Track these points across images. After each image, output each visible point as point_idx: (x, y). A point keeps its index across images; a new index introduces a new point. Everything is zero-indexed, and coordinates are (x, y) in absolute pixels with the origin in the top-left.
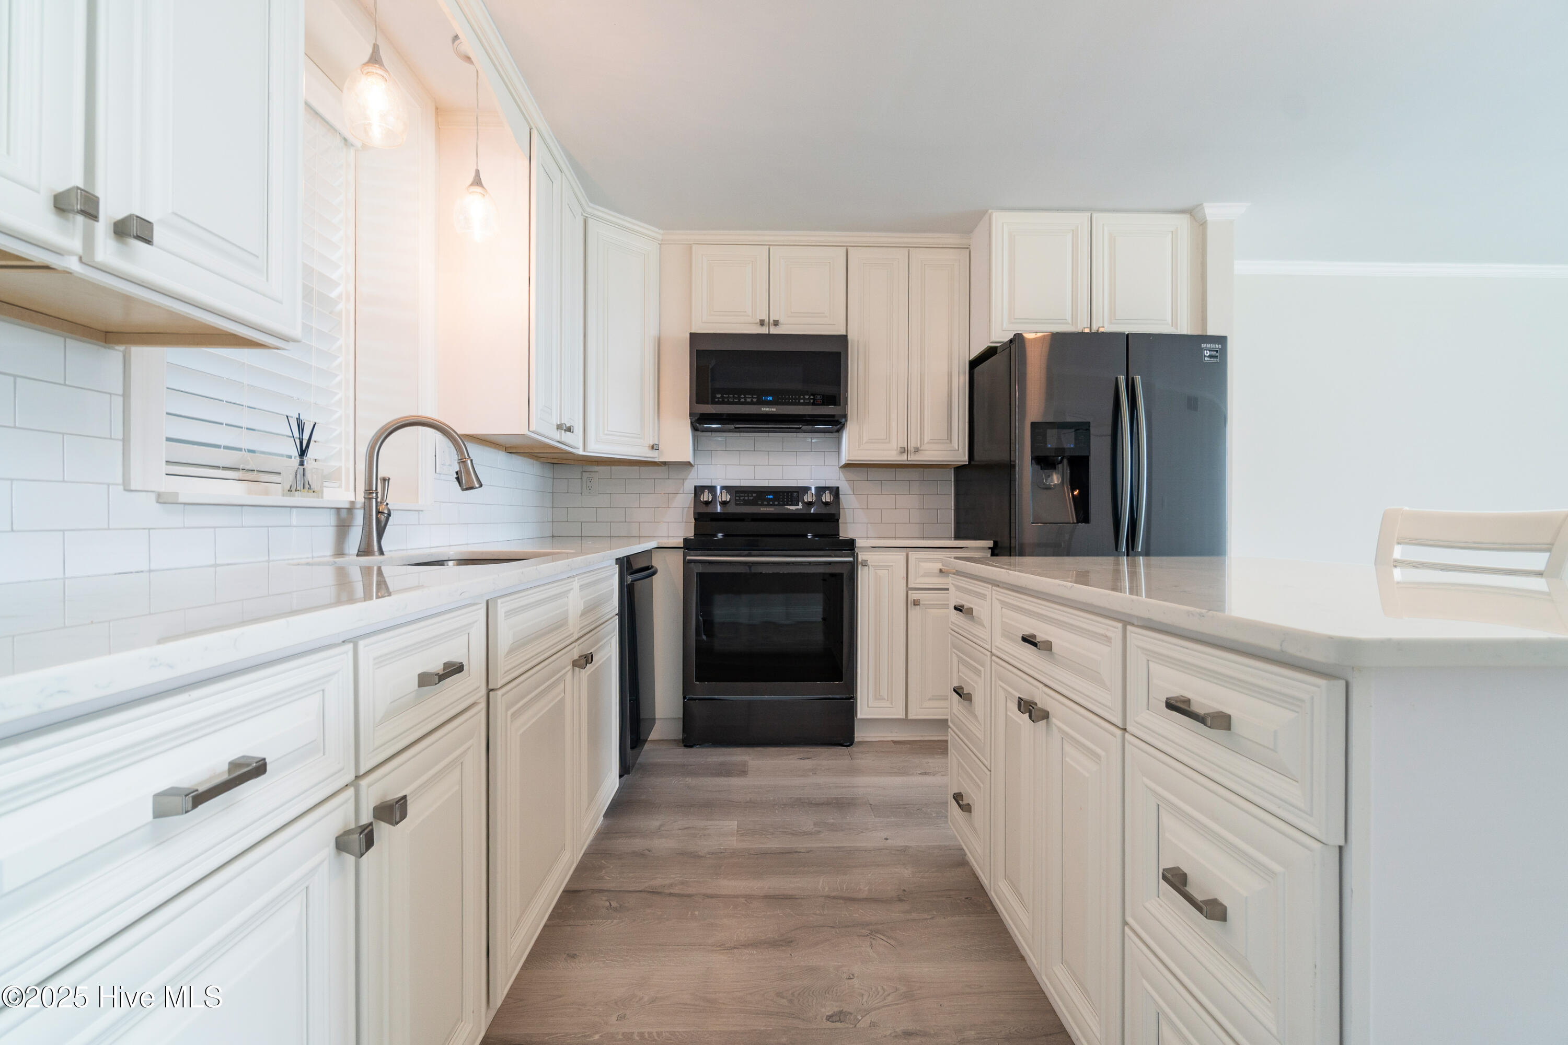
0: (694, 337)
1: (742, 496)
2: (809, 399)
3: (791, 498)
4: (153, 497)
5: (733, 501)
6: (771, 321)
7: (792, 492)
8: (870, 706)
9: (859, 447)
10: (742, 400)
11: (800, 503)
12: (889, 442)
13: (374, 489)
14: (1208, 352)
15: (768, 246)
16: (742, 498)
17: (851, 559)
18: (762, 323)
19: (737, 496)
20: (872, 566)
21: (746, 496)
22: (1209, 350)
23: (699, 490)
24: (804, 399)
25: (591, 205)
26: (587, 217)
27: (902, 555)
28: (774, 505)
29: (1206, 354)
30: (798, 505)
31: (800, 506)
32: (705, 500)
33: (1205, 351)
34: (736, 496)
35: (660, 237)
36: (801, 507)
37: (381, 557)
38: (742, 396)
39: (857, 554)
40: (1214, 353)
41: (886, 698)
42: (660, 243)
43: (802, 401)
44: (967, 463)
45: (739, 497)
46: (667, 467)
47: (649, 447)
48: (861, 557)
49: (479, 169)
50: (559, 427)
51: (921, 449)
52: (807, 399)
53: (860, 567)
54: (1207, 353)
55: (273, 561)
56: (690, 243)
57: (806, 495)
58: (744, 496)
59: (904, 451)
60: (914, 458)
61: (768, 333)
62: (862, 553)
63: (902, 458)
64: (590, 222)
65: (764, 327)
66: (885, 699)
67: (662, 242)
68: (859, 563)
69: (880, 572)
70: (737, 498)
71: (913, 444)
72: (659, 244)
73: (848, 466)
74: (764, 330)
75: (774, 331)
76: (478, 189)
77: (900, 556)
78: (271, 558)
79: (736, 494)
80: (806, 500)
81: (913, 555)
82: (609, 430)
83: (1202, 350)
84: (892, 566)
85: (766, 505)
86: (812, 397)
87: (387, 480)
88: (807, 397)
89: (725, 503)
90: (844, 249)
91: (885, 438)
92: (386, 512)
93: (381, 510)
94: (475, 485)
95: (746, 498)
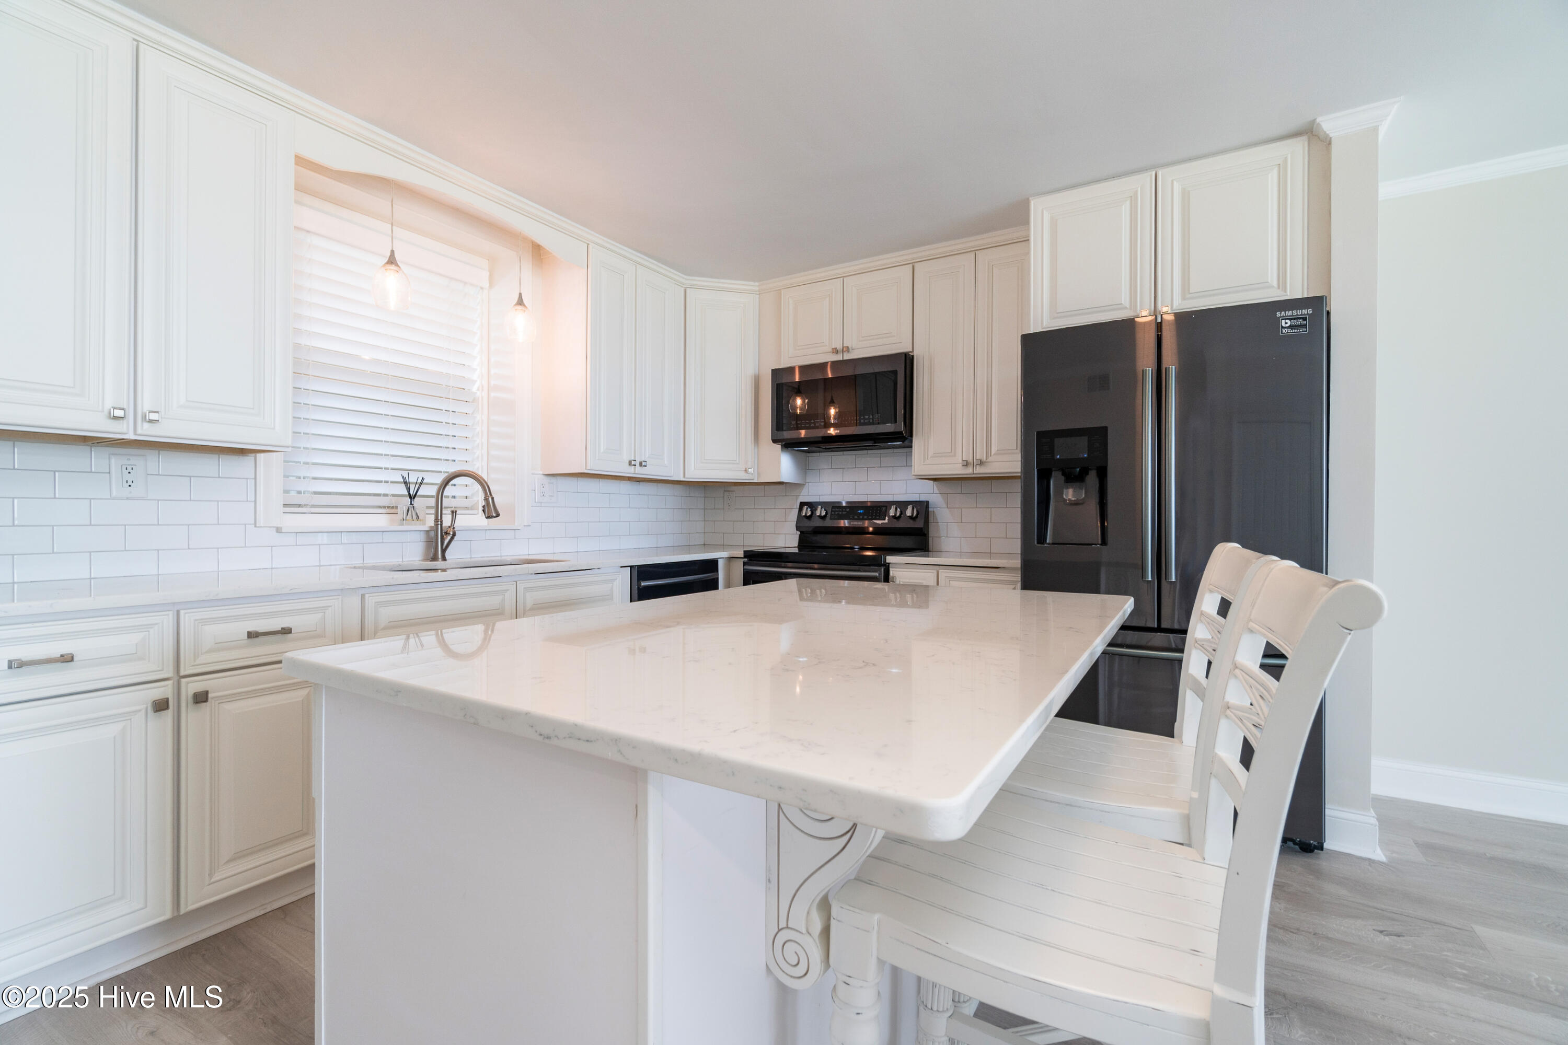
0: (776, 372)
1: (837, 511)
2: (869, 419)
3: (878, 513)
4: (275, 529)
5: (827, 516)
7: (881, 507)
9: (924, 462)
10: (813, 425)
11: (887, 518)
12: (955, 456)
13: (439, 518)
14: (1287, 321)
15: (842, 278)
16: (836, 513)
17: (877, 574)
18: (836, 351)
19: (833, 511)
22: (1290, 319)
24: (864, 419)
25: (687, 277)
26: (684, 288)
27: (933, 572)
28: (863, 519)
29: (1284, 325)
30: (885, 520)
31: (886, 521)
32: (805, 515)
33: (1283, 321)
34: (829, 511)
35: (757, 288)
37: (444, 563)
38: (813, 421)
39: (889, 570)
40: (1300, 322)
43: (862, 421)
45: (835, 511)
47: (743, 471)
48: (892, 573)
49: (521, 292)
50: (628, 465)
51: (987, 461)
52: (867, 419)
54: (1286, 323)
56: (779, 288)
57: (890, 509)
58: (839, 511)
59: (966, 464)
60: (977, 471)
61: (842, 359)
62: (893, 569)
63: (968, 471)
64: (689, 291)
65: (838, 355)
67: (760, 292)
71: (980, 454)
72: (757, 295)
74: (837, 357)
75: (847, 357)
76: (519, 307)
77: (931, 574)
79: (832, 509)
80: (891, 515)
81: (943, 573)
82: (706, 458)
83: (1278, 320)
85: (856, 519)
86: (871, 417)
87: (456, 512)
88: (867, 417)
89: (823, 518)
90: (911, 265)
91: (950, 451)
92: (451, 533)
93: (448, 532)
94: (494, 515)
95: (840, 513)
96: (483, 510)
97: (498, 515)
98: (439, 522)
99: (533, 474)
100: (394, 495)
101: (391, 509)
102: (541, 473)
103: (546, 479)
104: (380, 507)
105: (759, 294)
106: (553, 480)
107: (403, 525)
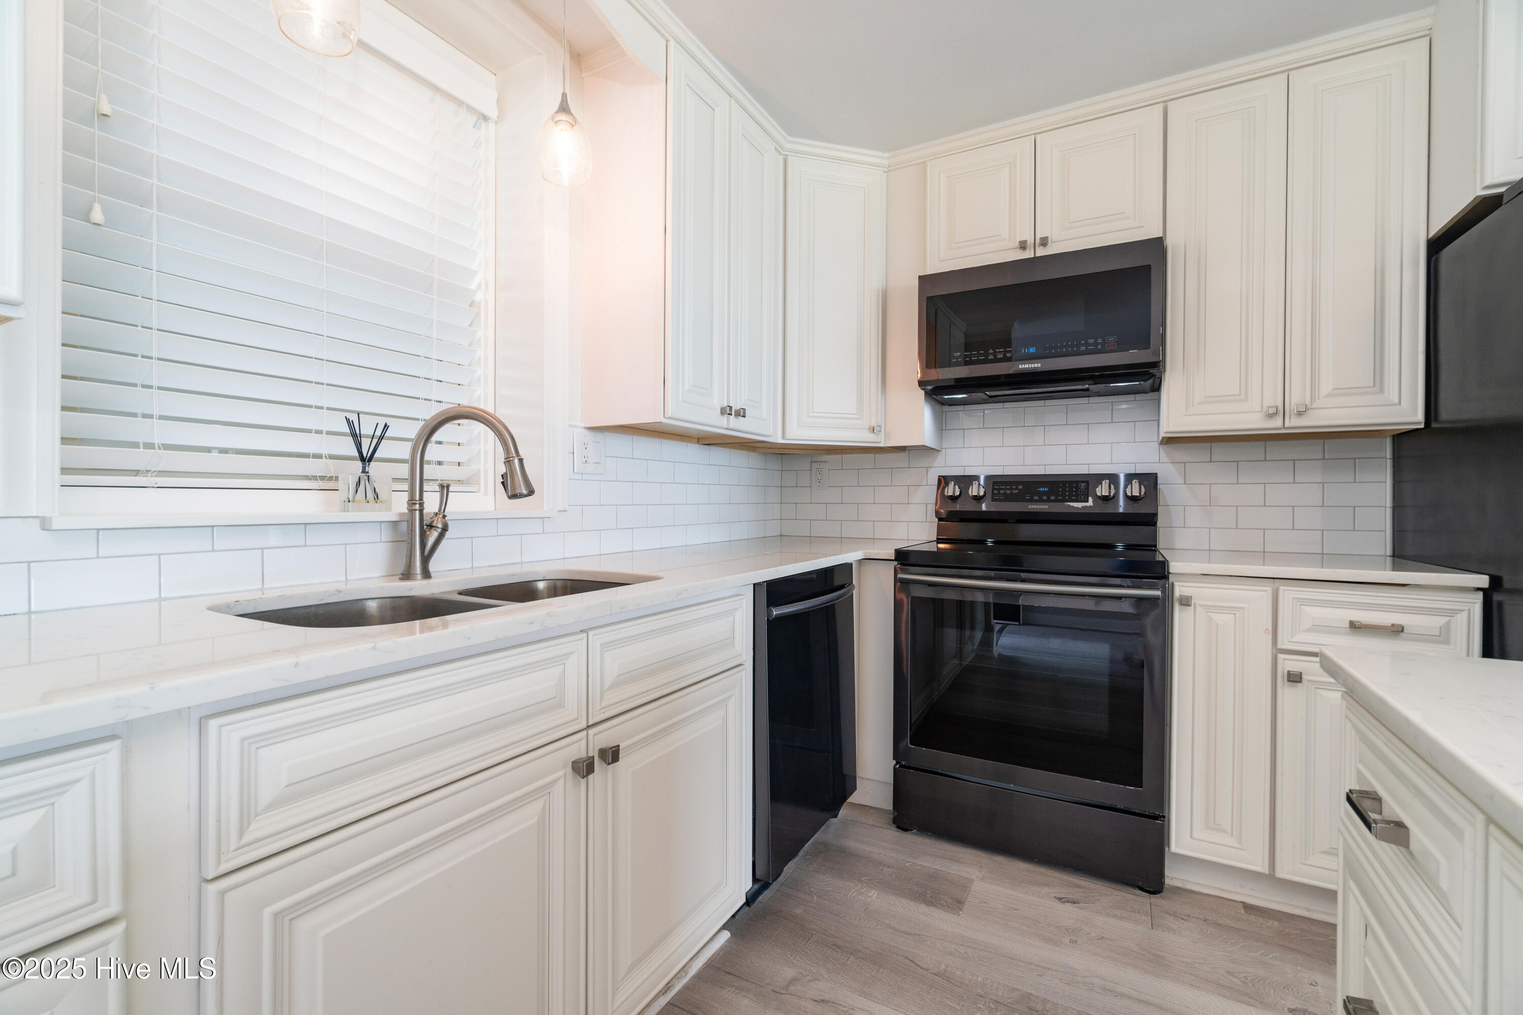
0: (925, 281)
1: (1002, 489)
2: (1096, 344)
3: (1076, 491)
4: (36, 523)
5: (989, 496)
6: (1038, 241)
7: (1078, 482)
8: (1195, 835)
9: (1187, 410)
10: (991, 357)
11: (1090, 499)
12: (1248, 399)
13: (417, 498)
15: (1033, 136)
16: (1002, 492)
17: (1158, 593)
18: (1023, 246)
19: (996, 489)
20: (1201, 605)
21: (1008, 489)
23: (943, 481)
24: (1087, 344)
25: (789, 138)
26: (786, 155)
27: (1265, 591)
28: (1048, 500)
30: (1087, 501)
31: (1090, 502)
32: (949, 494)
34: (994, 489)
35: (885, 162)
36: (1092, 505)
37: (426, 582)
38: (991, 351)
39: (1173, 584)
41: (1229, 831)
42: (886, 170)
43: (1083, 348)
44: (1422, 426)
45: (999, 490)
46: (907, 452)
47: (869, 429)
48: (1180, 589)
49: (566, 92)
50: (723, 411)
51: (1314, 406)
52: (1091, 345)
53: (1177, 607)
55: (270, 589)
56: (924, 159)
57: (1100, 487)
58: (1006, 489)
59: (1277, 412)
60: (1295, 423)
61: (1033, 258)
62: (1180, 584)
63: (1272, 424)
64: (790, 160)
65: (1027, 249)
66: (1225, 832)
67: (889, 169)
68: (1175, 599)
69: (1217, 617)
70: (996, 492)
71: (1296, 398)
72: (884, 172)
73: (1169, 441)
74: (1028, 254)
75: (1040, 252)
76: (563, 117)
77: (1261, 595)
78: (265, 586)
79: (993, 486)
80: (1099, 494)
81: (1288, 593)
82: (815, 411)
84: (1243, 608)
85: (1036, 501)
86: (1100, 341)
87: (448, 487)
88: (1091, 341)
89: (978, 499)
90: (1161, 106)
91: (1238, 393)
92: (440, 526)
93: (434, 524)
94: (525, 492)
95: (1008, 492)
96: (503, 483)
97: (531, 492)
98: (417, 506)
99: (570, 426)
100: (332, 457)
101: (328, 481)
102: (583, 425)
103: (590, 436)
104: (307, 478)
105: (888, 171)
106: (600, 437)
107: (348, 511)
